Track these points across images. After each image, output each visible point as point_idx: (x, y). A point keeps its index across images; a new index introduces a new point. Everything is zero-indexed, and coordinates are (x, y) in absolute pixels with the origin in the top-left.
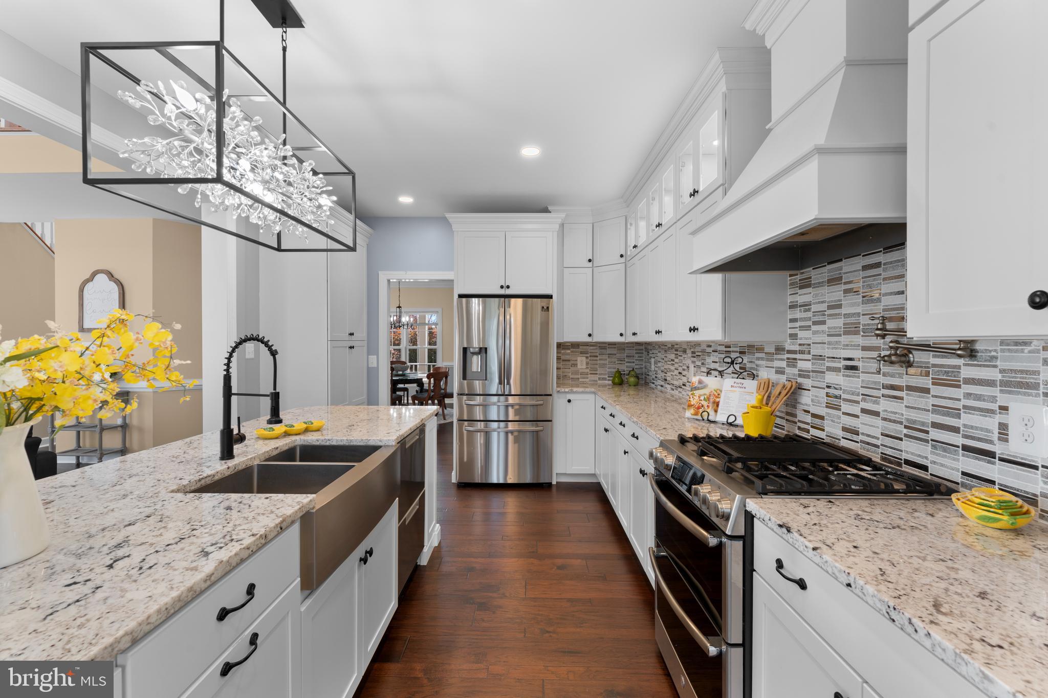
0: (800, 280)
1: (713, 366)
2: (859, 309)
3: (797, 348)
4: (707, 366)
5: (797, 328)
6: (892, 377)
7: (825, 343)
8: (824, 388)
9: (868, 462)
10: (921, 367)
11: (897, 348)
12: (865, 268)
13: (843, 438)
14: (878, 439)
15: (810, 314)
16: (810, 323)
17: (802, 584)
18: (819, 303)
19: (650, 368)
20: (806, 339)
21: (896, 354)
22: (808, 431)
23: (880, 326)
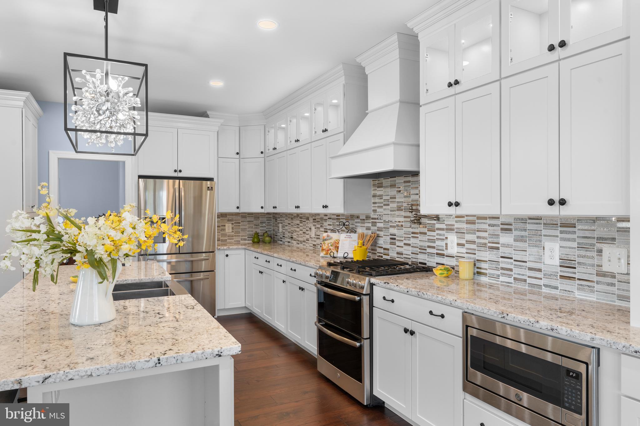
0: (378, 184)
1: (328, 227)
2: (403, 200)
3: (376, 217)
4: (324, 227)
5: (376, 207)
6: (415, 229)
7: (389, 215)
8: (389, 236)
9: (407, 264)
10: (424, 224)
11: (416, 217)
12: (405, 182)
13: (397, 257)
14: (410, 255)
15: (382, 201)
16: (382, 205)
17: (393, 301)
18: (386, 195)
19: (278, 230)
20: (381, 212)
21: (416, 220)
22: (382, 257)
23: (411, 208)
